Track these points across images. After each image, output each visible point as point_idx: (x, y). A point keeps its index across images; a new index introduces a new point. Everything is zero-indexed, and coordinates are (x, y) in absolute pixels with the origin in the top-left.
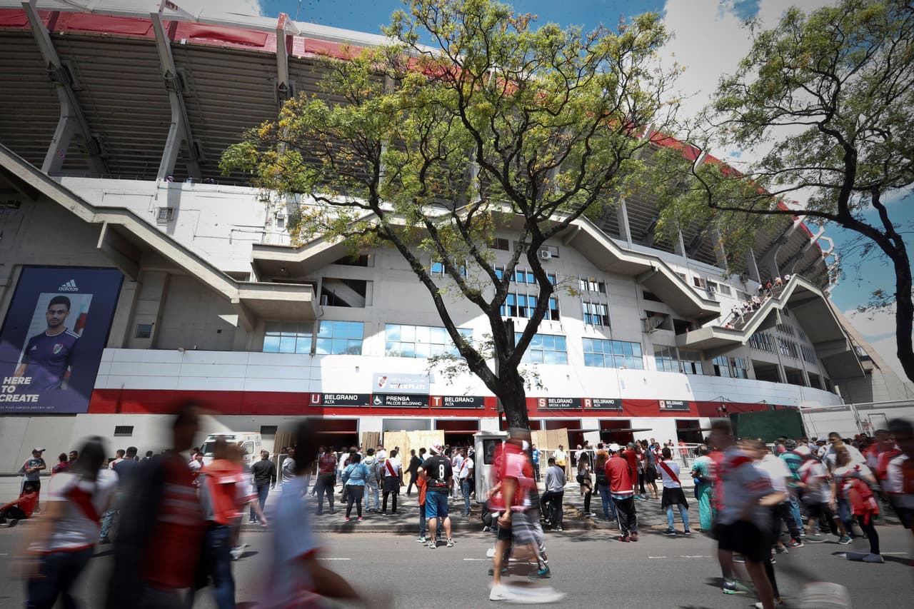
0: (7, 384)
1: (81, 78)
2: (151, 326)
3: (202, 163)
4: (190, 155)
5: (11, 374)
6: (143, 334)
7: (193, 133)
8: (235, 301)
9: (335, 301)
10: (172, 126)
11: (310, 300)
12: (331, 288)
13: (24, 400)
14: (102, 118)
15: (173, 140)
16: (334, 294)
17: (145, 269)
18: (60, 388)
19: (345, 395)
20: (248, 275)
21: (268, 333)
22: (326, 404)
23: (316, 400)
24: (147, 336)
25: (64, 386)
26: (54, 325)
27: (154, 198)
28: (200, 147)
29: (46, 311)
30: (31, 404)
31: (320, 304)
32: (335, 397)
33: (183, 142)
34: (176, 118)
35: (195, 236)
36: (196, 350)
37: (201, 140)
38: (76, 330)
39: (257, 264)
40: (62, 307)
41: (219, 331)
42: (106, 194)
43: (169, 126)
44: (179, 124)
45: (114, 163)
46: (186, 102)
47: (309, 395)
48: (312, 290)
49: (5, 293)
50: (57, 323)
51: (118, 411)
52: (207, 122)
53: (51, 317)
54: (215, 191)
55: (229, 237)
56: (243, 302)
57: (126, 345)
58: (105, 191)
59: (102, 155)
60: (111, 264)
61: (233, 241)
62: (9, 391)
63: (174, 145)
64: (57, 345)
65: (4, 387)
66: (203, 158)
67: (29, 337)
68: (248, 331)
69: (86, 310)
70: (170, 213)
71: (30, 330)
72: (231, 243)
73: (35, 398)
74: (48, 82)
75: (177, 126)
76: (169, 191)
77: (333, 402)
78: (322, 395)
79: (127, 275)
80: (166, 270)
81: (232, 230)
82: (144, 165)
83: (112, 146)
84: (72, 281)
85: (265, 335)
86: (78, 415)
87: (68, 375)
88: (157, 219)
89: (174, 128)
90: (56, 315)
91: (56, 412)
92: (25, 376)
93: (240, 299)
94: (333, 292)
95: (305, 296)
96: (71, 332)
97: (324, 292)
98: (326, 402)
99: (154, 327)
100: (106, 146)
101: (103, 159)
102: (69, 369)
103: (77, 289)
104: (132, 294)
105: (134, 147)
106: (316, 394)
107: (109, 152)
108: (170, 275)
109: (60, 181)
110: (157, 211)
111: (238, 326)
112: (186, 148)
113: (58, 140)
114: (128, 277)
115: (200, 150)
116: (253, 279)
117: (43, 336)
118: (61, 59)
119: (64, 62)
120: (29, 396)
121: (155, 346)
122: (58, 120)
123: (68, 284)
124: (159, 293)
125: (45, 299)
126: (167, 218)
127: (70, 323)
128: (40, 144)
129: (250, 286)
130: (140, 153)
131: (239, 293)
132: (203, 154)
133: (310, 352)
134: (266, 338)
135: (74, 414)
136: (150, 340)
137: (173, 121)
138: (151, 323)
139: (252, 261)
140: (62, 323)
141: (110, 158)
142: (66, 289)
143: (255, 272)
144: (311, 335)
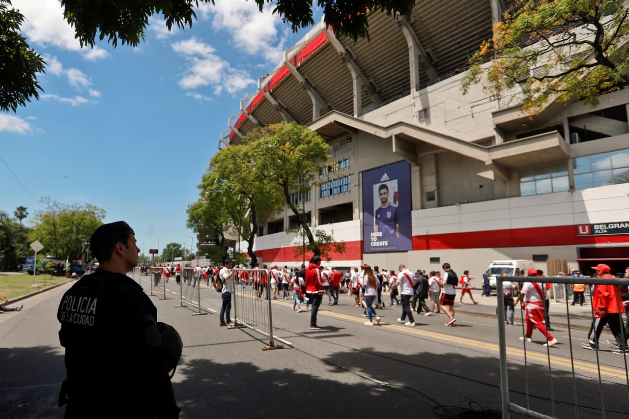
0: (372, 237)
1: (355, 51)
2: (434, 192)
3: (436, 64)
4: (427, 64)
5: (373, 231)
6: (431, 198)
7: (423, 46)
8: (489, 162)
9: (588, 136)
10: (410, 50)
11: (557, 144)
12: (580, 125)
13: (382, 245)
14: (371, 68)
15: (413, 60)
16: (585, 129)
17: (421, 155)
18: (395, 237)
19: (620, 223)
20: (493, 138)
21: (523, 180)
22: (597, 233)
23: (584, 230)
24: (433, 199)
25: (398, 235)
26: (384, 202)
27: (413, 106)
28: (431, 53)
29: (378, 194)
30: (384, 246)
31: (571, 143)
32: (607, 226)
33: (420, 57)
34: (410, 43)
35: (446, 122)
36: (467, 203)
37: (430, 47)
38: (395, 202)
39: (500, 128)
40: (384, 191)
41: (481, 186)
42: (387, 115)
43: (408, 50)
44: (414, 46)
45: (384, 92)
46: (413, 28)
47: (576, 227)
48: (558, 134)
49: (359, 188)
50: (385, 200)
51: (428, 248)
52: (431, 33)
53: (381, 197)
54: (451, 83)
55: (471, 113)
56: (495, 162)
57: (423, 208)
58: (386, 114)
59: (377, 91)
60: (401, 158)
61: (474, 115)
62: (375, 240)
63: (415, 64)
64: (388, 213)
65: (372, 238)
66: (435, 60)
67: (375, 210)
68: (504, 182)
69: (396, 190)
70: (425, 113)
71: (374, 207)
72: (473, 117)
73: (386, 243)
74: (342, 63)
75: (413, 49)
76: (420, 98)
77: (606, 231)
78: (591, 226)
79: (412, 163)
80: (433, 152)
81: (472, 107)
82: (400, 85)
83: (381, 82)
84: (385, 174)
85: (519, 182)
86: (409, 252)
87: (398, 229)
88: (419, 119)
89: (411, 52)
90: (383, 196)
91: (397, 250)
92: (379, 232)
93: (493, 160)
94: (583, 127)
95: (552, 142)
96: (393, 204)
97: (572, 130)
98: (596, 232)
99: (436, 193)
100: (377, 84)
101: (378, 93)
102: (397, 225)
103: (389, 178)
104: (418, 173)
105: (391, 77)
106: (584, 226)
107: (379, 87)
108: (437, 155)
109: (363, 118)
110: (417, 114)
111: (495, 180)
112: (423, 60)
113: (356, 95)
114: (413, 164)
115: (431, 55)
116: (499, 140)
117: (381, 208)
118: (344, 47)
119: (346, 47)
120: (383, 242)
121: (440, 205)
122: (352, 82)
123: (384, 176)
124: (433, 169)
125: (376, 187)
126: (425, 116)
127: (391, 199)
128: (348, 100)
129: (498, 148)
130: (396, 78)
131: (490, 156)
132: (434, 57)
133: (568, 188)
134: (521, 184)
135: (407, 251)
136: (435, 202)
137: (409, 47)
138: (433, 190)
139: (495, 127)
140: (387, 199)
141: (381, 90)
142: (384, 180)
143: (499, 134)
144: (566, 173)
